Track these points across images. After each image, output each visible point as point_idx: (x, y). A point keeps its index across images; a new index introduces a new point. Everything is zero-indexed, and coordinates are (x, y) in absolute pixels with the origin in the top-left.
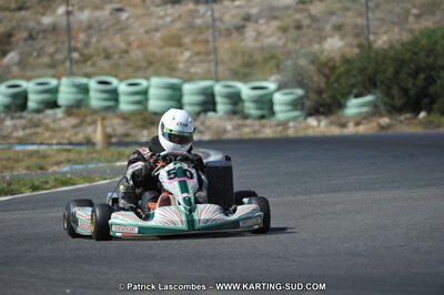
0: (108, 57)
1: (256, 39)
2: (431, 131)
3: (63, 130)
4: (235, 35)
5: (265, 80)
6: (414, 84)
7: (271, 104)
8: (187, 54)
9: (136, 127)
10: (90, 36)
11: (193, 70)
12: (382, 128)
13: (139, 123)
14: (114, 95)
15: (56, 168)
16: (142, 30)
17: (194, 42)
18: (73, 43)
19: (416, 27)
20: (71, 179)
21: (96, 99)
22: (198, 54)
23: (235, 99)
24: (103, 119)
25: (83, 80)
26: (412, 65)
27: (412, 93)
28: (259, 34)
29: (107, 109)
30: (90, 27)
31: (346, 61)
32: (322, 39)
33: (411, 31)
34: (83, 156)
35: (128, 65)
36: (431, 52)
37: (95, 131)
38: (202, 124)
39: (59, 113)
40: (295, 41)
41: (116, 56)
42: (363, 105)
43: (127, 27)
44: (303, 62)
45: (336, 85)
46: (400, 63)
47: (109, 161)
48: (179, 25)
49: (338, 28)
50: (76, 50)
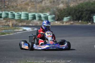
0: (13, 7)
1: (45, 4)
2: (82, 25)
3: (3, 23)
4: (40, 3)
5: (46, 13)
6: (78, 15)
7: (48, 18)
8: (30, 7)
9: (18, 22)
10: (9, 3)
11: (31, 10)
12: (71, 24)
13: (19, 21)
14: (14, 15)
15: (1, 31)
16: (20, 2)
17: (31, 4)
18: (5, 4)
19: (79, 2)
20: (5, 33)
21: (10, 16)
22: (32, 7)
23: (40, 17)
24: (12, 21)
25: (7, 12)
26: (78, 11)
27: (78, 16)
28: (45, 3)
29: (12, 18)
30: (9, 1)
31: (64, 9)
32: (59, 4)
33: (78, 3)
34: (7, 28)
35: (17, 9)
36: (82, 8)
37: (10, 23)
38: (33, 22)
39: (2, 19)
40: (53, 5)
41: (14, 7)
42: (67, 19)
43: (17, 1)
44: (55, 9)
45: (62, 15)
46: (76, 10)
47: (13, 30)
48: (28, 1)
49: (62, 2)
50: (6, 5)
